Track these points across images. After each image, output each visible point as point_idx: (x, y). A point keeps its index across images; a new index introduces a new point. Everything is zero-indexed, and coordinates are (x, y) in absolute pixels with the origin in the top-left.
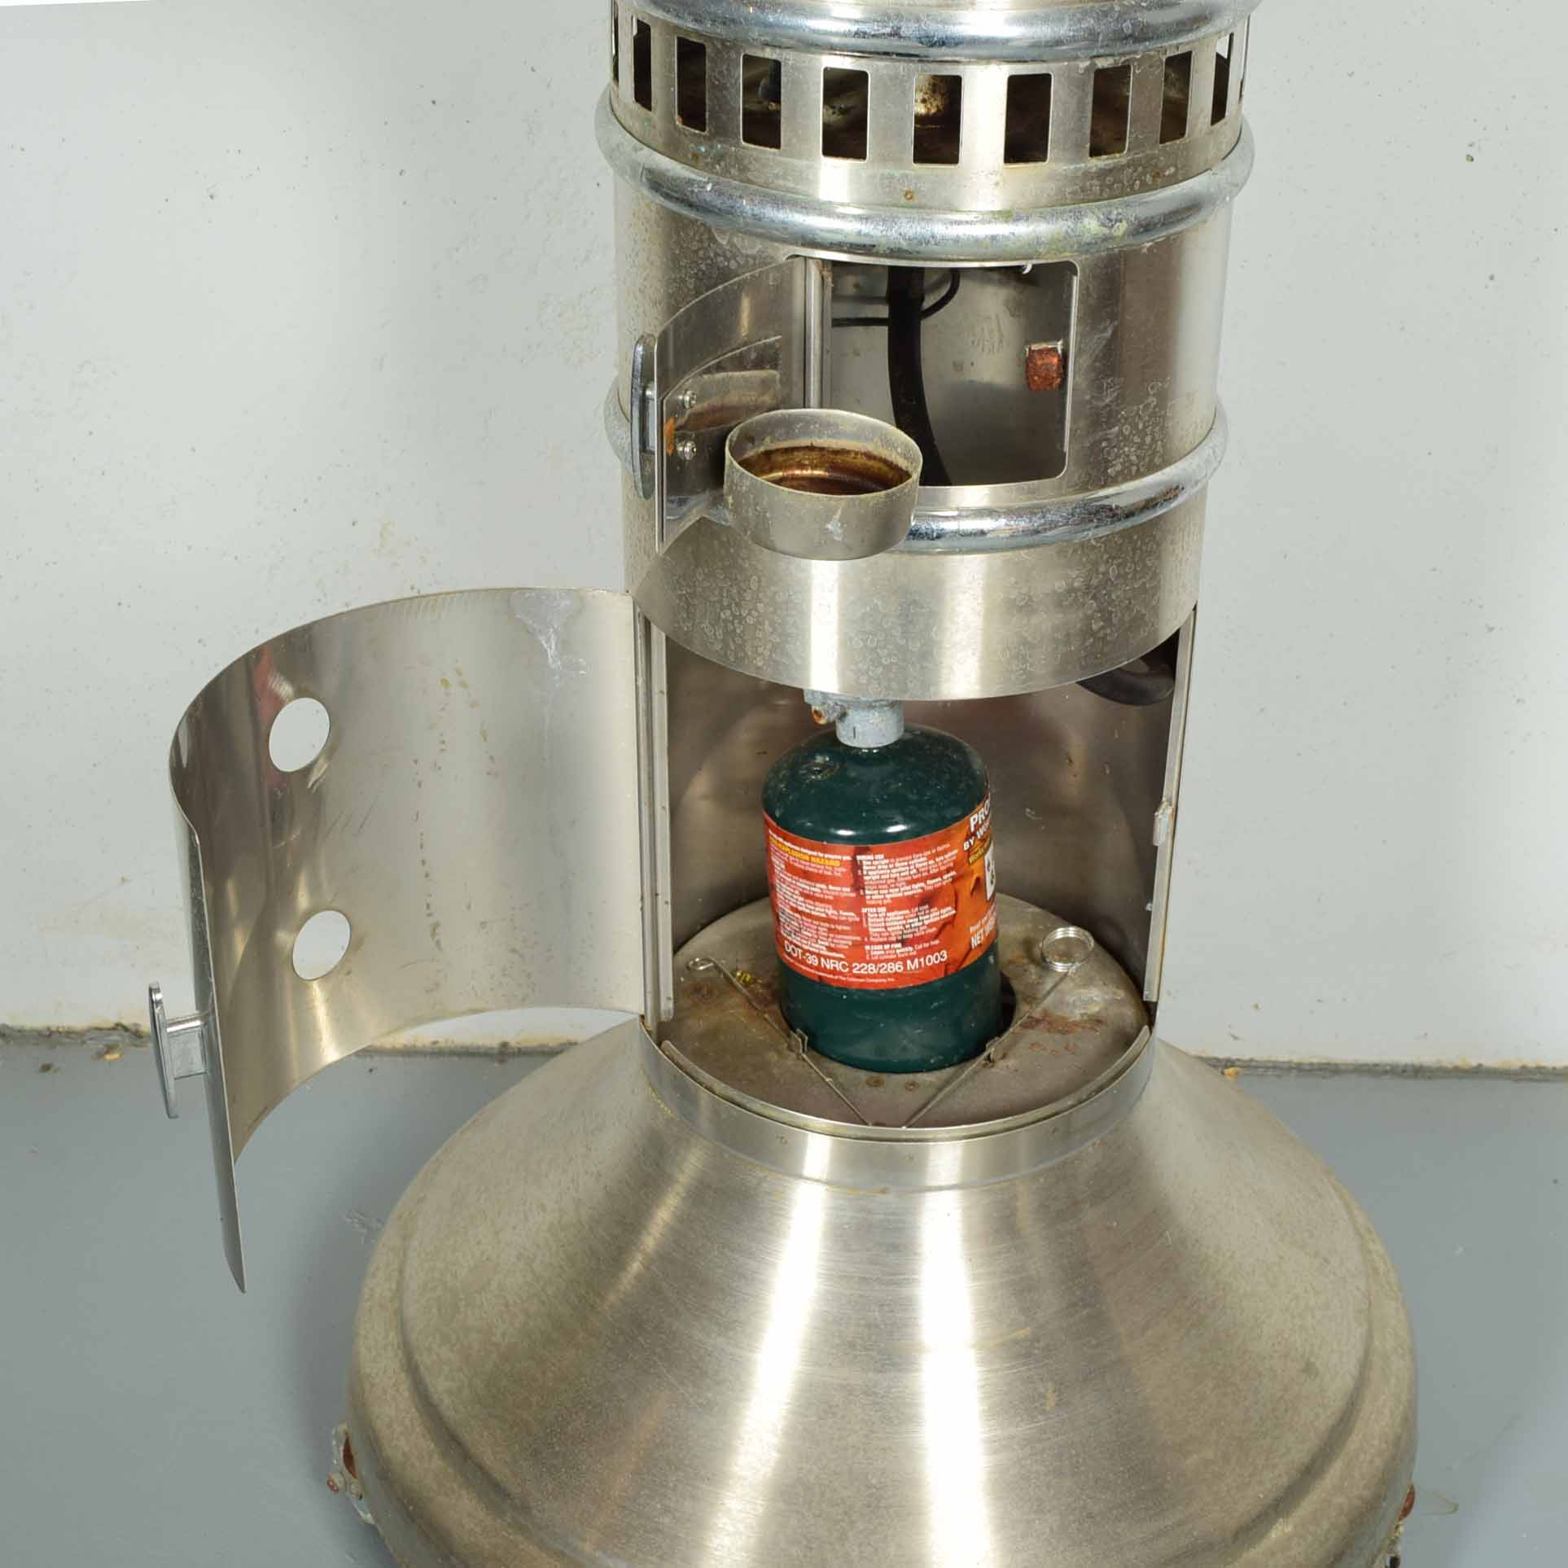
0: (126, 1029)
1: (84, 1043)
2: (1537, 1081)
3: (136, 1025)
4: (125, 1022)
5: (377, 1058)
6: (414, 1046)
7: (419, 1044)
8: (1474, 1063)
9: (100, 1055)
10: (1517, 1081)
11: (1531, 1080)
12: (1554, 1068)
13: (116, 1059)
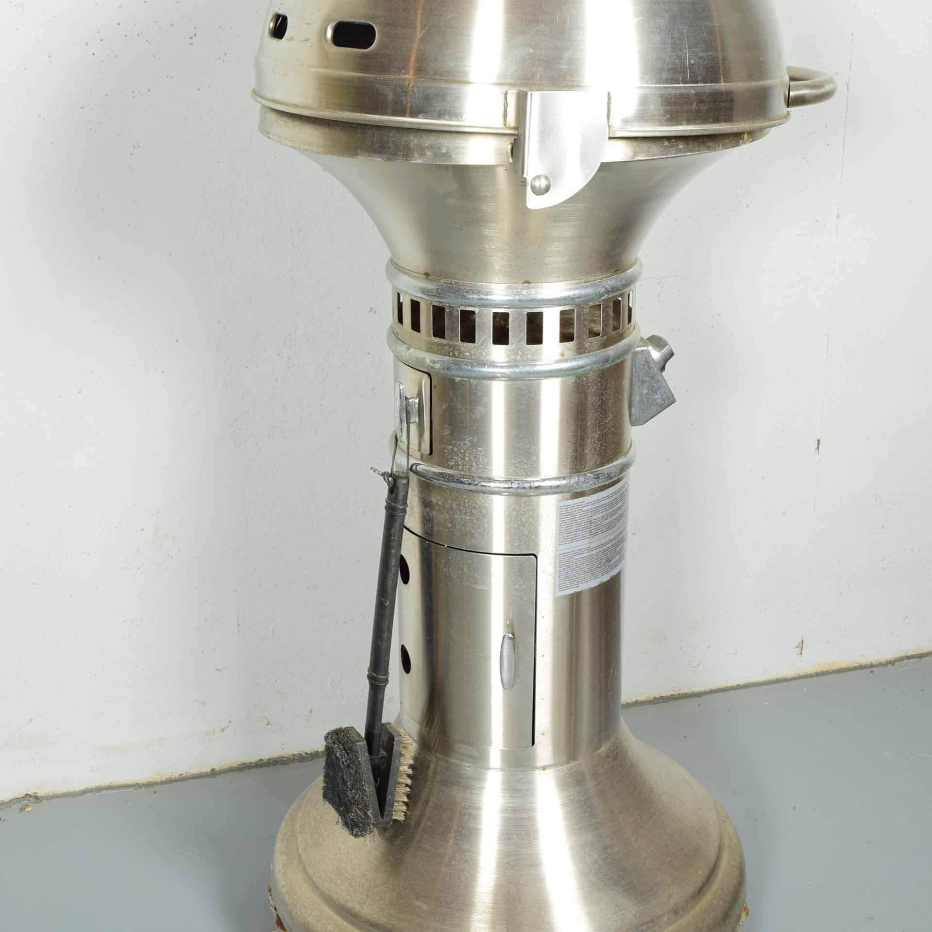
0: (29, 795)
1: (10, 807)
2: (661, 702)
3: (35, 793)
4: (29, 793)
5: (155, 787)
6: (171, 778)
7: (173, 777)
8: (634, 700)
9: (22, 810)
10: (653, 704)
11: (658, 703)
12: (667, 696)
13: (31, 810)
